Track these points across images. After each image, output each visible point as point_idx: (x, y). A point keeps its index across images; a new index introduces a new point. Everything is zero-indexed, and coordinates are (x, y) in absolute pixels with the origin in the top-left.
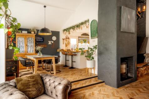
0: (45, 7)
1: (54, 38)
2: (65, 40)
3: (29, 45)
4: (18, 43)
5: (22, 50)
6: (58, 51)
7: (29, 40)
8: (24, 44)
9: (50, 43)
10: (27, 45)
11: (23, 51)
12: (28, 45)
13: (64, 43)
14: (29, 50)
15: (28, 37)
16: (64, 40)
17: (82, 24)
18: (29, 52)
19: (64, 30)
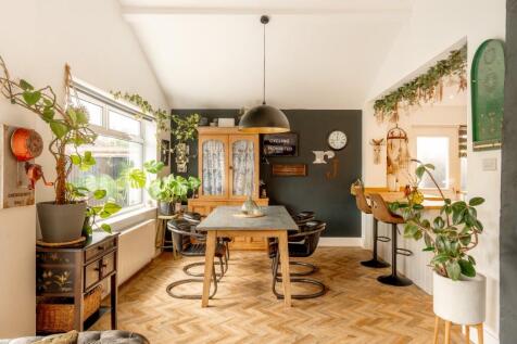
0: (265, 20)
1: (338, 139)
2: (384, 148)
3: (240, 166)
4: (205, 161)
5: (217, 185)
6: (353, 192)
7: (240, 151)
8: (222, 162)
9: (319, 160)
10: (231, 168)
11: (220, 190)
12: (236, 167)
13: (377, 160)
14: (239, 184)
15: (233, 139)
16: (378, 144)
17: (443, 68)
18: (238, 193)
19: (379, 104)
